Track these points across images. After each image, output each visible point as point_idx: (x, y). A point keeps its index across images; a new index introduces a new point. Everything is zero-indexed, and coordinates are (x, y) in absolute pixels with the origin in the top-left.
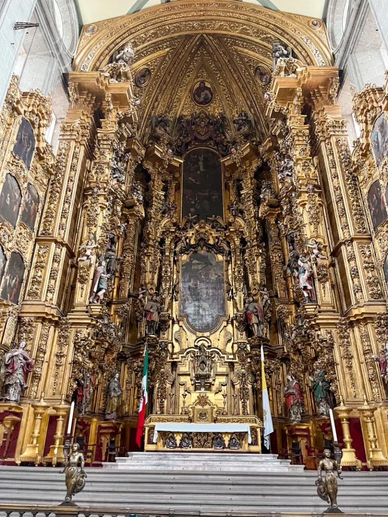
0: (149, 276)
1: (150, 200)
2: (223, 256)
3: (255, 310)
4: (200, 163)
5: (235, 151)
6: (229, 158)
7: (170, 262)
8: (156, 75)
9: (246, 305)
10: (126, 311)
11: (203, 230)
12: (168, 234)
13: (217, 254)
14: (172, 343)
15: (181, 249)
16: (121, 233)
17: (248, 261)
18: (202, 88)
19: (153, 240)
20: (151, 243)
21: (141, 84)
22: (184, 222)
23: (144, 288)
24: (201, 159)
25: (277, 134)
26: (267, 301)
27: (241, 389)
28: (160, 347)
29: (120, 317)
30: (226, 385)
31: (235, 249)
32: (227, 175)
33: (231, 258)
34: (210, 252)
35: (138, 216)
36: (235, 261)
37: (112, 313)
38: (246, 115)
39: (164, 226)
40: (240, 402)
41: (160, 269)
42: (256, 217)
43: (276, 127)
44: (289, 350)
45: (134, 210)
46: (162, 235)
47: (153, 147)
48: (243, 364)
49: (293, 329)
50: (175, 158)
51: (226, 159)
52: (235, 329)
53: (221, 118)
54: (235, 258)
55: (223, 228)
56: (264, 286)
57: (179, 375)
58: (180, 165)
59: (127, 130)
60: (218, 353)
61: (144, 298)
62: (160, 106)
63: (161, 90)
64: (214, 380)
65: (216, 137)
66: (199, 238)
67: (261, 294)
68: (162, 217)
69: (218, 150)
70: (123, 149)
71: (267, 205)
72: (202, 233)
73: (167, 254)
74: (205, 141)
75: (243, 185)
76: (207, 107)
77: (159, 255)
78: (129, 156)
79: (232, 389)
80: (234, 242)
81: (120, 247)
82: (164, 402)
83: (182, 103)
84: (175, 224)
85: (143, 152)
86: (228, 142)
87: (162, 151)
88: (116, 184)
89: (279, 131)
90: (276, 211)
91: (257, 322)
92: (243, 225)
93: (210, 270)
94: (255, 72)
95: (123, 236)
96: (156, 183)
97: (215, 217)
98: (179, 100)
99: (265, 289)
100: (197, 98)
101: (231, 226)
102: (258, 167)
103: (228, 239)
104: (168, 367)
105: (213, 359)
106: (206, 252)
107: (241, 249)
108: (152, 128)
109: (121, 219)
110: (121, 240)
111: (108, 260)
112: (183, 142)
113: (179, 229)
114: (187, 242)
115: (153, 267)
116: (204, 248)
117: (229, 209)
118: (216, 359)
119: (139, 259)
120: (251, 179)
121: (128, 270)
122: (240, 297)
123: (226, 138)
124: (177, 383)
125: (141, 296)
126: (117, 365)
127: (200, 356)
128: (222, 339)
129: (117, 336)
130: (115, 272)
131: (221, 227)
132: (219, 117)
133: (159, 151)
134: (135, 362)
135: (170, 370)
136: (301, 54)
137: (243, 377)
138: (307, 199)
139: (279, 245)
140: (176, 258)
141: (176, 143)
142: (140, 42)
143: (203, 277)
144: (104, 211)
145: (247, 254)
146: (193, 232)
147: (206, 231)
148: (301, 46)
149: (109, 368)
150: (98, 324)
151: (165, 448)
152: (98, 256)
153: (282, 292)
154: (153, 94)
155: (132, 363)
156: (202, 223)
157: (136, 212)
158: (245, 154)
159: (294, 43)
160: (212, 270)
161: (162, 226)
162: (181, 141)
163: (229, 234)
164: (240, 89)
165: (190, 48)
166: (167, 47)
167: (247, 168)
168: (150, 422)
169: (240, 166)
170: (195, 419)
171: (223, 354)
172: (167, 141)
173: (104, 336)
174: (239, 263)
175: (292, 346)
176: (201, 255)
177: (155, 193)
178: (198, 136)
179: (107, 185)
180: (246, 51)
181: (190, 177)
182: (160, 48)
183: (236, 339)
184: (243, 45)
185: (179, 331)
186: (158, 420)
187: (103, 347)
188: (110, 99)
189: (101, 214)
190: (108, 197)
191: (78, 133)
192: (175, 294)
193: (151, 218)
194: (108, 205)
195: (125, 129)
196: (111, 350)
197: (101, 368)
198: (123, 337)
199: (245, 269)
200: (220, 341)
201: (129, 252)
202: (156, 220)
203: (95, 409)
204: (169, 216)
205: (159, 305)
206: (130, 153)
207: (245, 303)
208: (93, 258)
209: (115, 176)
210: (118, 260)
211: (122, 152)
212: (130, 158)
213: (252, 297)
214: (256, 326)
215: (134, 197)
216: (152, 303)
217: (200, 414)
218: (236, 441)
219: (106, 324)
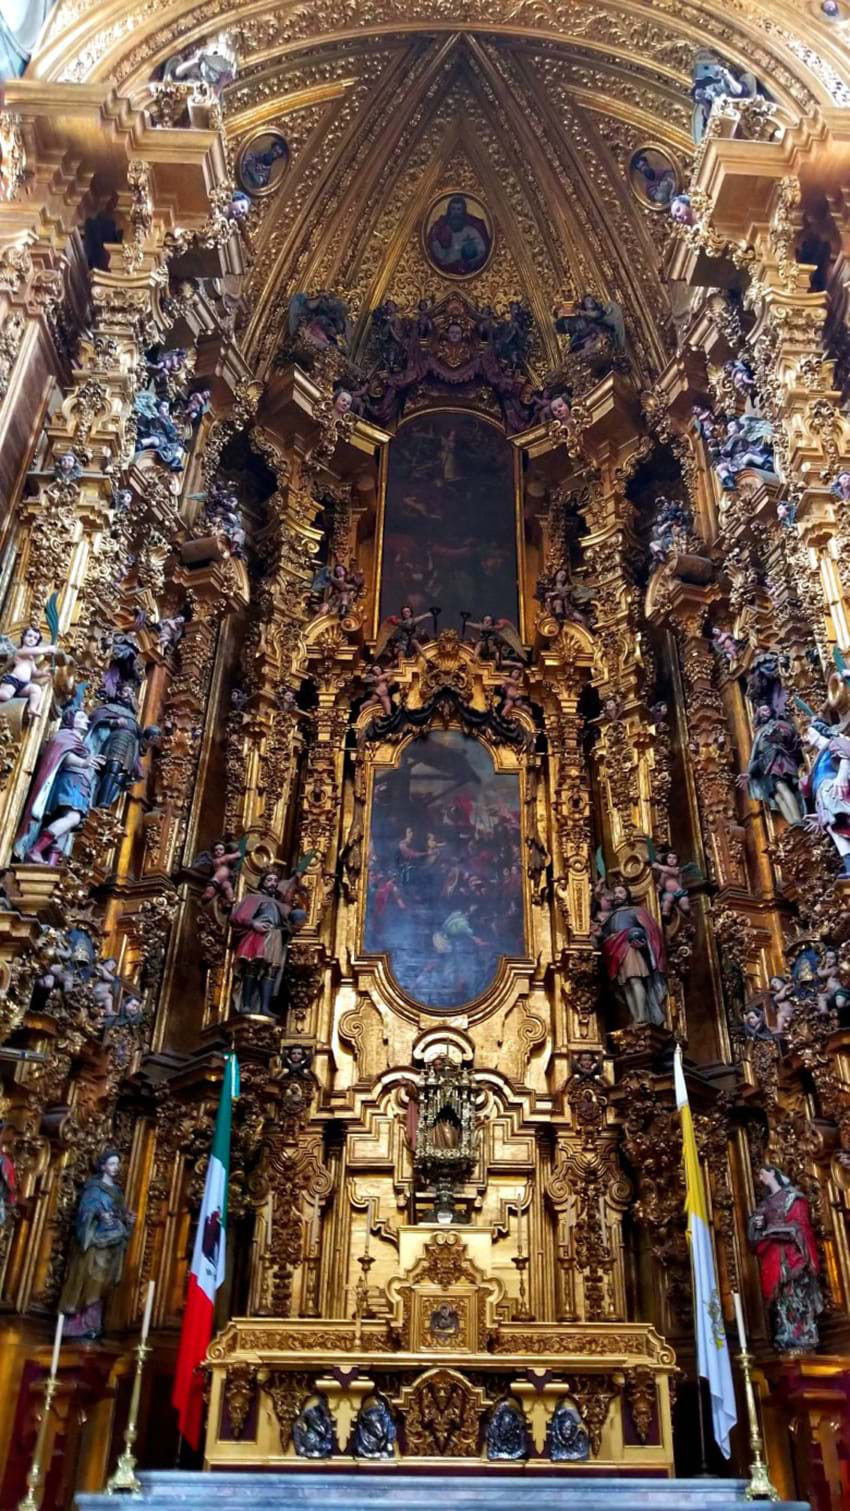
0: (252, 807)
1: (270, 554)
2: (518, 753)
3: (636, 932)
4: (443, 455)
5: (564, 407)
6: (542, 431)
7: (332, 763)
8: (306, 163)
9: (602, 916)
10: (164, 923)
11: (451, 665)
12: (328, 670)
13: (496, 744)
14: (330, 1053)
15: (373, 724)
16: (160, 650)
17: (609, 765)
18: (458, 218)
19: (275, 685)
20: (267, 690)
22: (387, 635)
23: (235, 845)
24: (448, 442)
25: (708, 347)
26: (676, 900)
27: (579, 1226)
28: (285, 1065)
29: (136, 943)
30: (525, 1212)
31: (561, 728)
32: (535, 491)
33: (545, 760)
34: (475, 739)
35: (226, 597)
36: (562, 768)
37: (110, 926)
38: (597, 307)
39: (318, 643)
40: (579, 1279)
41: (298, 787)
42: (637, 622)
43: (705, 323)
44: (763, 1075)
45: (212, 574)
46: (309, 669)
47: (287, 380)
48: (589, 1134)
49: (781, 995)
50: (360, 425)
51: (531, 437)
52: (560, 1006)
53: (516, 317)
54: (561, 759)
55: (518, 659)
56: (665, 849)
57: (353, 1172)
58: (377, 451)
59: (200, 307)
60: (498, 1091)
61: (233, 880)
62: (315, 265)
63: (320, 213)
64: (482, 1193)
65: (499, 376)
66: (436, 689)
67: (657, 876)
68: (312, 612)
69: (503, 418)
70: (183, 376)
71: (675, 575)
72: (447, 673)
73: (323, 737)
74: (461, 386)
75: (589, 519)
76: (469, 281)
77: (294, 737)
78: (203, 401)
79: (548, 1229)
80: (559, 708)
81: (153, 698)
82: (289, 1276)
83: (389, 265)
84: (353, 638)
85: (254, 395)
86: (539, 394)
87: (317, 394)
88: (149, 469)
89: (714, 337)
90: (705, 595)
91: (645, 973)
92: (588, 649)
93: (474, 799)
95: (169, 661)
96: (292, 501)
97: (494, 622)
98: (381, 254)
99: (672, 858)
100: (441, 254)
101: (547, 648)
102: (638, 461)
103: (535, 699)
104: (311, 1142)
105: (482, 1114)
106: (460, 739)
107: (580, 731)
108: (287, 334)
109: (162, 601)
110: (159, 673)
111: (105, 733)
112: (387, 387)
113: (369, 659)
114: (393, 704)
115: (272, 774)
116: (454, 725)
117: (540, 596)
118: (491, 1111)
119: (223, 749)
120: (617, 498)
121: (178, 776)
122: (576, 892)
123: (529, 382)
124: (342, 1208)
125: (223, 871)
126: (115, 1127)
127: (436, 1088)
128: (511, 1042)
129: (123, 1014)
130: (127, 778)
131: (512, 654)
132: (508, 317)
133: (308, 393)
134: (185, 1115)
135: (318, 1152)
136: (789, 94)
137: (588, 1182)
138: (832, 518)
139: (717, 709)
140: (353, 756)
141: (364, 389)
142: (259, 40)
143: (446, 820)
144: (98, 537)
145: (604, 741)
146: (415, 670)
147: (463, 668)
148: (787, 69)
149: (81, 1135)
150: (40, 942)
151: (292, 1459)
152: (63, 697)
153: (733, 867)
154: (295, 228)
155: (174, 1121)
156: (449, 640)
157: (217, 579)
158: (597, 415)
159: (764, 63)
160: (481, 797)
161: (310, 641)
162: (381, 384)
163: (538, 678)
164: (581, 225)
165: (423, 81)
166: (347, 74)
167: (604, 468)
168: (231, 1348)
169: (580, 458)
170: (414, 1337)
171: (516, 1094)
172: (337, 373)
173: (68, 1006)
174: (574, 772)
175: (775, 1060)
176: (441, 746)
177: (289, 532)
178: (438, 370)
179: (114, 454)
180: (604, 98)
181: (408, 495)
182: (322, 72)
183: (562, 1039)
184: (593, 80)
185: (355, 1012)
186: (264, 1340)
187: (64, 1051)
188: (143, 179)
189: (84, 547)
190: (116, 493)
191: (21, 278)
192: (345, 880)
193: (272, 609)
194: (112, 519)
195: (195, 305)
196: (93, 1067)
197: (49, 1132)
198: (148, 1023)
199: (597, 796)
200: (505, 1047)
201: (186, 716)
202: (287, 620)
203: (15, 1297)
204: (335, 611)
205: (286, 909)
206: (207, 393)
207: (595, 908)
208: (42, 698)
209: (146, 441)
210: (143, 735)
211: (179, 383)
212: (206, 409)
213: (625, 887)
214: (638, 988)
215: (214, 530)
216: (260, 897)
217: (436, 1316)
218: (574, 1428)
219: (82, 963)
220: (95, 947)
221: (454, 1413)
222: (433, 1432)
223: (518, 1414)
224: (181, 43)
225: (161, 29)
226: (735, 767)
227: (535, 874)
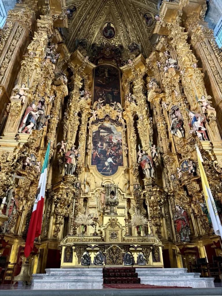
0: (69, 134)
1: (72, 87)
2: (121, 128)
3: (147, 160)
4: (106, 72)
5: (131, 61)
10: (51, 155)
12: (84, 110)
13: (117, 126)
14: (84, 185)
15: (93, 122)
17: (141, 129)
20: (72, 112)
21: (70, 16)
23: (65, 142)
24: (107, 70)
25: (160, 48)
26: (155, 154)
30: (124, 216)
31: (130, 123)
34: (113, 125)
35: (63, 92)
37: (39, 155)
38: (136, 45)
41: (78, 132)
42: (145, 102)
43: (160, 43)
44: (175, 188)
46: (80, 109)
47: (76, 53)
50: (90, 64)
51: (124, 67)
52: (131, 176)
57: (89, 208)
58: (93, 69)
61: (65, 148)
62: (81, 34)
63: (82, 24)
65: (116, 58)
66: (105, 115)
71: (154, 92)
72: (107, 112)
73: (83, 123)
75: (136, 83)
77: (77, 122)
80: (130, 119)
81: (48, 110)
83: (95, 36)
84: (89, 104)
85: (69, 55)
90: (161, 95)
92: (136, 108)
93: (113, 136)
94: (144, 17)
96: (76, 77)
97: (116, 103)
101: (127, 107)
102: (145, 72)
106: (110, 125)
109: (50, 92)
110: (50, 107)
114: (97, 117)
115: (73, 129)
116: (109, 122)
120: (141, 79)
122: (134, 153)
125: (63, 146)
128: (121, 183)
131: (120, 109)
132: (118, 47)
135: (82, 204)
140: (88, 128)
143: (107, 140)
145: (140, 124)
146: (101, 111)
147: (111, 111)
153: (167, 147)
154: (77, 27)
156: (108, 106)
157: (62, 88)
158: (137, 63)
161: (80, 104)
163: (126, 113)
164: (133, 28)
167: (138, 73)
168: (66, 242)
170: (107, 239)
173: (30, 170)
175: (178, 184)
176: (106, 126)
177: (76, 83)
178: (105, 56)
181: (99, 79)
185: (90, 177)
186: (73, 240)
192: (87, 151)
193: (72, 97)
197: (26, 197)
199: (138, 136)
201: (55, 115)
202: (76, 99)
204: (85, 99)
210: (46, 117)
215: (61, 79)
216: (71, 152)
217: (112, 234)
220: (36, 159)
221: (117, 255)
222: (112, 259)
227: (125, 151)
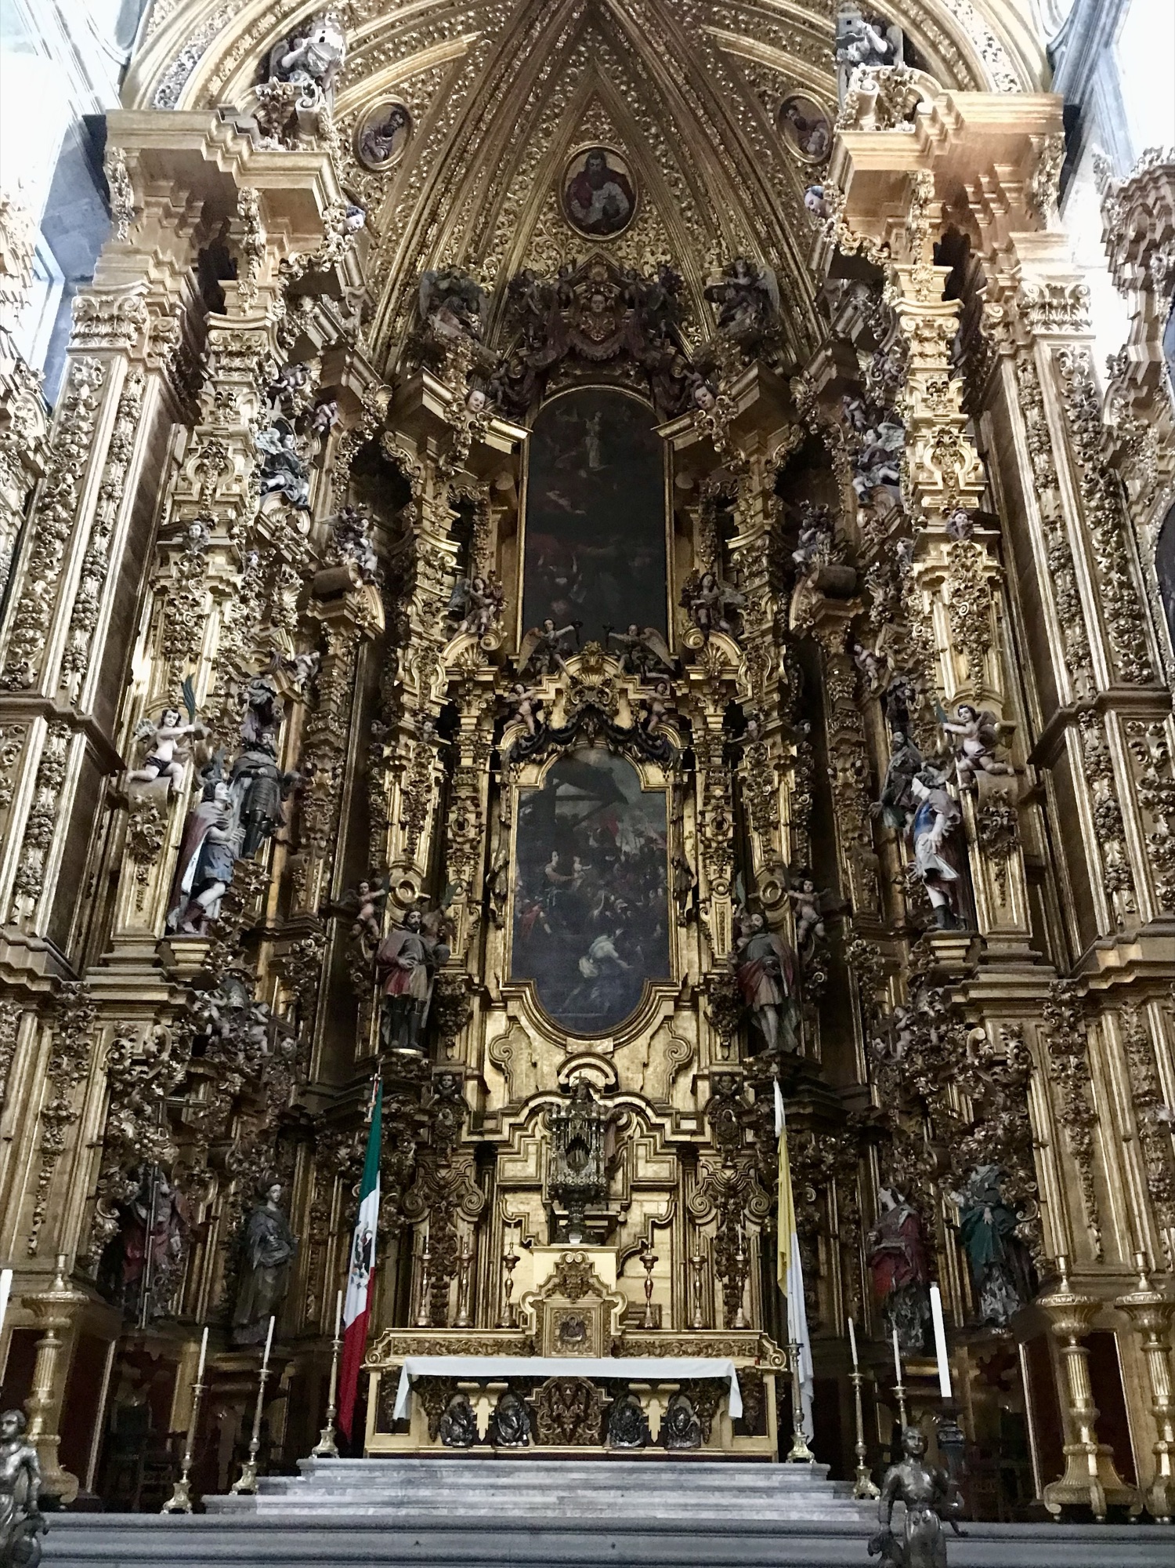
1: (407, 570)
2: (665, 770)
3: (769, 960)
5: (709, 397)
6: (687, 421)
7: (476, 790)
8: (430, 128)
9: (741, 943)
10: (313, 963)
11: (595, 679)
13: (641, 761)
14: (481, 1080)
15: (517, 745)
16: (297, 688)
18: (597, 174)
19: (414, 714)
21: (376, 159)
22: (530, 649)
23: (379, 881)
24: (594, 425)
25: (854, 335)
26: (811, 928)
27: (719, 1238)
28: (437, 1091)
29: (287, 984)
30: (669, 1224)
31: (706, 744)
32: (683, 483)
33: (692, 777)
34: (622, 756)
35: (361, 627)
36: (707, 788)
37: (262, 970)
38: (750, 270)
39: (457, 665)
40: (718, 1285)
42: (780, 632)
43: (851, 311)
44: (888, 1099)
45: (345, 606)
46: (447, 695)
47: (416, 384)
48: (728, 1152)
49: (902, 1024)
50: (496, 424)
51: (676, 427)
52: (704, 1027)
53: (663, 281)
54: (708, 777)
55: (667, 670)
56: (804, 875)
57: (505, 1190)
59: (322, 319)
60: (640, 1112)
61: (378, 916)
62: (445, 238)
63: (448, 181)
64: (626, 1208)
65: (644, 350)
67: (794, 902)
68: (450, 632)
69: (651, 395)
71: (818, 587)
72: (591, 689)
73: (466, 762)
74: (607, 362)
75: (737, 518)
77: (435, 769)
78: (331, 414)
79: (690, 1239)
80: (705, 723)
81: (292, 736)
82: (447, 1286)
83: (526, 229)
84: (493, 658)
85: (383, 400)
86: (689, 367)
87: (448, 396)
88: (275, 511)
89: (860, 326)
90: (848, 609)
91: (778, 1000)
92: (735, 662)
93: (620, 819)
94: (781, 118)
95: (306, 698)
96: (427, 511)
97: (639, 632)
98: (516, 217)
99: (808, 885)
100: (581, 213)
101: (692, 662)
102: (788, 452)
103: (683, 712)
104: (464, 1164)
105: (623, 1134)
106: (606, 758)
107: (726, 745)
108: (418, 317)
109: (298, 637)
110: (298, 711)
111: (247, 782)
112: (527, 367)
114: (536, 721)
115: (415, 808)
116: (600, 743)
117: (686, 603)
118: (634, 1132)
119: (364, 784)
120: (765, 495)
122: (719, 912)
123: (680, 351)
124: (496, 1224)
125: (369, 909)
126: (278, 1155)
127: (567, 1121)
129: (279, 1051)
130: (271, 824)
131: (659, 667)
132: (656, 278)
133: (439, 396)
134: (340, 1143)
135: (471, 1172)
136: (937, 51)
137: (728, 1197)
138: (946, 561)
139: (857, 730)
140: (498, 778)
141: (502, 371)
142: (369, 10)
143: (592, 842)
144: (227, 606)
145: (746, 763)
146: (558, 685)
147: (607, 683)
148: (937, 22)
149: (246, 1165)
150: (196, 1006)
151: (438, 1447)
152: (204, 766)
153: (866, 895)
154: (421, 198)
155: (333, 1148)
156: (592, 653)
157: (352, 611)
158: (743, 406)
159: (912, 13)
160: (626, 818)
161: (449, 663)
162: (521, 362)
163: (685, 691)
164: (729, 177)
165: (550, 33)
166: (468, 30)
167: (752, 459)
168: (387, 1354)
169: (726, 451)
170: (546, 1344)
171: (658, 1115)
172: (472, 361)
173: (227, 1052)
174: (718, 792)
175: (897, 1085)
176: (587, 765)
177: (423, 547)
178: (581, 345)
179: (240, 514)
180: (747, 41)
181: (552, 489)
182: (441, 31)
183: (705, 1061)
184: (736, 21)
185: (505, 1036)
186: (414, 1346)
187: (225, 1091)
188: (254, 208)
189: (215, 617)
190: (242, 555)
191: (138, 330)
192: (492, 906)
193: (409, 633)
194: (240, 584)
195: (316, 317)
196: (253, 1102)
197: (216, 1164)
198: (303, 1054)
199: (740, 815)
200: (651, 1069)
201: (325, 756)
202: (425, 643)
203: (194, 1310)
204: (473, 630)
205: (432, 943)
206: (334, 405)
207: (737, 934)
208: (184, 773)
209: (271, 483)
210: (284, 781)
211: (304, 398)
212: (333, 421)
213: (762, 914)
214: (771, 1015)
215: (346, 559)
216: (405, 935)
217: (565, 1327)
218: (687, 1421)
219: (237, 1009)
220: (249, 992)
221: (578, 1409)
222: (561, 1425)
223: (637, 1411)
224: (284, 28)
225: (264, 15)
226: (873, 792)
227: (680, 896)
